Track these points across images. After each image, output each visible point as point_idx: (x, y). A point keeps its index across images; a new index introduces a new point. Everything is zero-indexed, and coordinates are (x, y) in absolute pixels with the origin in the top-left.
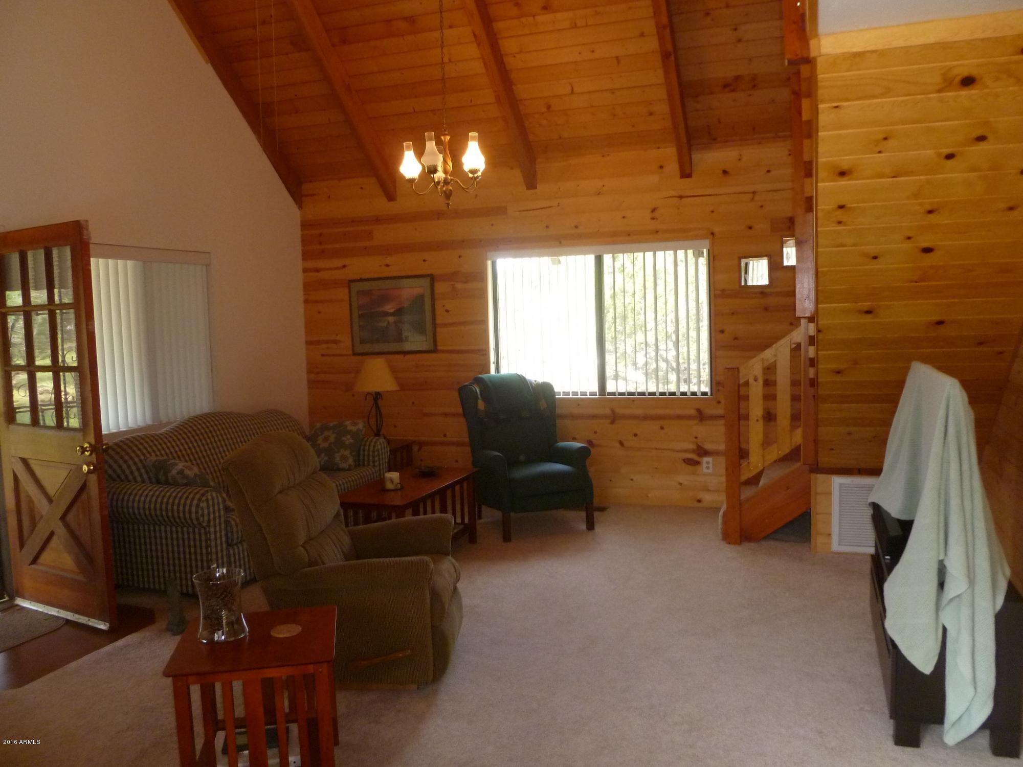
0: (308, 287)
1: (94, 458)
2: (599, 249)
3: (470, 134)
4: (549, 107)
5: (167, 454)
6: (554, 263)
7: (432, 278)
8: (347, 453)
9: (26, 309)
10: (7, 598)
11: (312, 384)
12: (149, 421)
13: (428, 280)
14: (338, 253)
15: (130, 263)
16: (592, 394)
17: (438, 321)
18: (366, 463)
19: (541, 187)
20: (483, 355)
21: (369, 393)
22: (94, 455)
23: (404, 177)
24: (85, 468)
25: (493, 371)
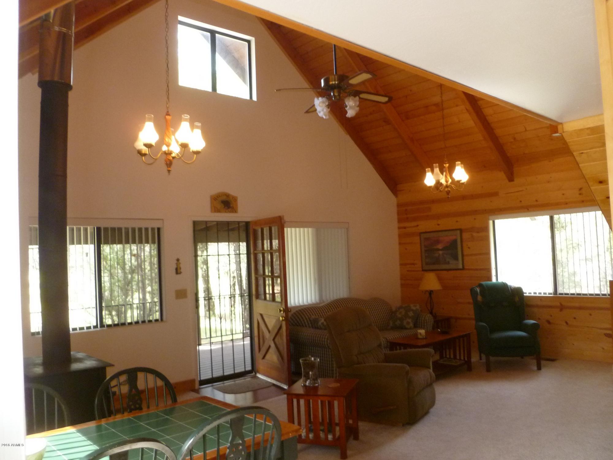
0: (400, 236)
1: (284, 315)
2: (551, 212)
3: (456, 163)
4: (515, 139)
5: (318, 316)
6: (532, 220)
7: (461, 231)
8: (410, 320)
9: (271, 251)
10: (254, 373)
11: (402, 285)
12: (318, 301)
13: (458, 232)
14: (415, 219)
15: (310, 229)
16: (549, 294)
17: (465, 253)
18: (420, 326)
19: (517, 181)
20: (488, 271)
21: (427, 291)
22: (284, 313)
23: (427, 186)
24: (281, 318)
25: (494, 280)
